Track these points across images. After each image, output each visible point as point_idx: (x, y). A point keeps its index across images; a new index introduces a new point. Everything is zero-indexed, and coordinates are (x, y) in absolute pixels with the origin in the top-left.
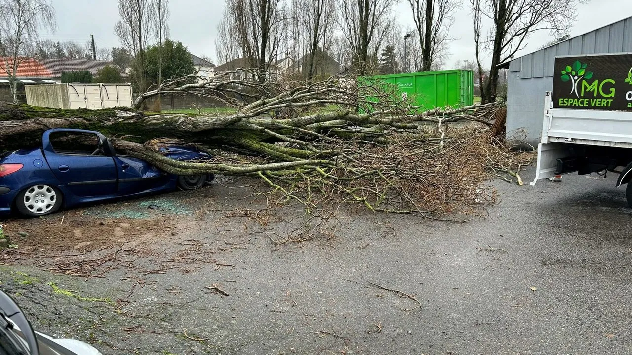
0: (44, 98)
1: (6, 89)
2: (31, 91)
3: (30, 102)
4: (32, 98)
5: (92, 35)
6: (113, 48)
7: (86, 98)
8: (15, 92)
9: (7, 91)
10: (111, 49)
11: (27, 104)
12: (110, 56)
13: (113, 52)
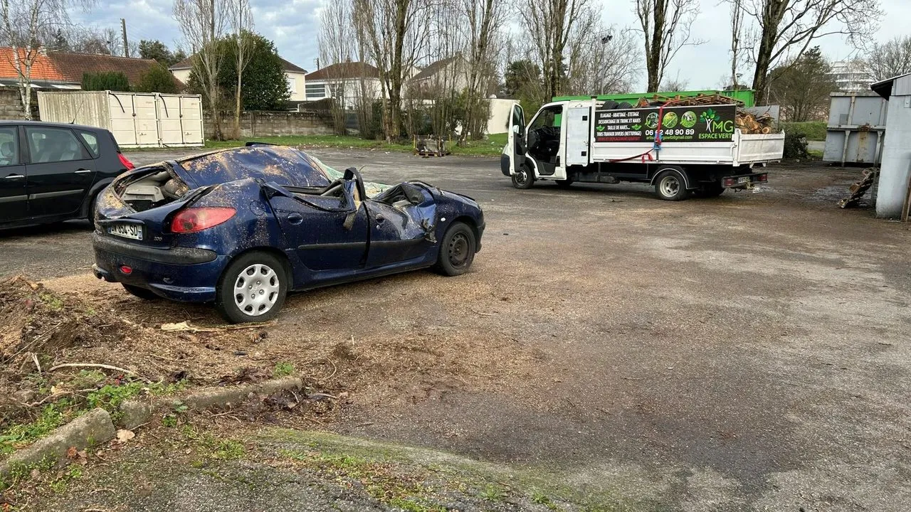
0: (69, 113)
1: (8, 96)
2: (48, 100)
3: (45, 118)
4: (49, 111)
5: (123, 20)
6: (142, 41)
7: (134, 115)
8: (28, 102)
9: (9, 99)
10: (139, 43)
11: (40, 120)
12: (137, 53)
13: (141, 47)
